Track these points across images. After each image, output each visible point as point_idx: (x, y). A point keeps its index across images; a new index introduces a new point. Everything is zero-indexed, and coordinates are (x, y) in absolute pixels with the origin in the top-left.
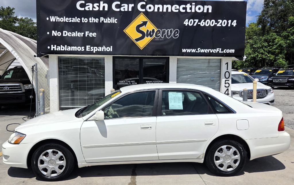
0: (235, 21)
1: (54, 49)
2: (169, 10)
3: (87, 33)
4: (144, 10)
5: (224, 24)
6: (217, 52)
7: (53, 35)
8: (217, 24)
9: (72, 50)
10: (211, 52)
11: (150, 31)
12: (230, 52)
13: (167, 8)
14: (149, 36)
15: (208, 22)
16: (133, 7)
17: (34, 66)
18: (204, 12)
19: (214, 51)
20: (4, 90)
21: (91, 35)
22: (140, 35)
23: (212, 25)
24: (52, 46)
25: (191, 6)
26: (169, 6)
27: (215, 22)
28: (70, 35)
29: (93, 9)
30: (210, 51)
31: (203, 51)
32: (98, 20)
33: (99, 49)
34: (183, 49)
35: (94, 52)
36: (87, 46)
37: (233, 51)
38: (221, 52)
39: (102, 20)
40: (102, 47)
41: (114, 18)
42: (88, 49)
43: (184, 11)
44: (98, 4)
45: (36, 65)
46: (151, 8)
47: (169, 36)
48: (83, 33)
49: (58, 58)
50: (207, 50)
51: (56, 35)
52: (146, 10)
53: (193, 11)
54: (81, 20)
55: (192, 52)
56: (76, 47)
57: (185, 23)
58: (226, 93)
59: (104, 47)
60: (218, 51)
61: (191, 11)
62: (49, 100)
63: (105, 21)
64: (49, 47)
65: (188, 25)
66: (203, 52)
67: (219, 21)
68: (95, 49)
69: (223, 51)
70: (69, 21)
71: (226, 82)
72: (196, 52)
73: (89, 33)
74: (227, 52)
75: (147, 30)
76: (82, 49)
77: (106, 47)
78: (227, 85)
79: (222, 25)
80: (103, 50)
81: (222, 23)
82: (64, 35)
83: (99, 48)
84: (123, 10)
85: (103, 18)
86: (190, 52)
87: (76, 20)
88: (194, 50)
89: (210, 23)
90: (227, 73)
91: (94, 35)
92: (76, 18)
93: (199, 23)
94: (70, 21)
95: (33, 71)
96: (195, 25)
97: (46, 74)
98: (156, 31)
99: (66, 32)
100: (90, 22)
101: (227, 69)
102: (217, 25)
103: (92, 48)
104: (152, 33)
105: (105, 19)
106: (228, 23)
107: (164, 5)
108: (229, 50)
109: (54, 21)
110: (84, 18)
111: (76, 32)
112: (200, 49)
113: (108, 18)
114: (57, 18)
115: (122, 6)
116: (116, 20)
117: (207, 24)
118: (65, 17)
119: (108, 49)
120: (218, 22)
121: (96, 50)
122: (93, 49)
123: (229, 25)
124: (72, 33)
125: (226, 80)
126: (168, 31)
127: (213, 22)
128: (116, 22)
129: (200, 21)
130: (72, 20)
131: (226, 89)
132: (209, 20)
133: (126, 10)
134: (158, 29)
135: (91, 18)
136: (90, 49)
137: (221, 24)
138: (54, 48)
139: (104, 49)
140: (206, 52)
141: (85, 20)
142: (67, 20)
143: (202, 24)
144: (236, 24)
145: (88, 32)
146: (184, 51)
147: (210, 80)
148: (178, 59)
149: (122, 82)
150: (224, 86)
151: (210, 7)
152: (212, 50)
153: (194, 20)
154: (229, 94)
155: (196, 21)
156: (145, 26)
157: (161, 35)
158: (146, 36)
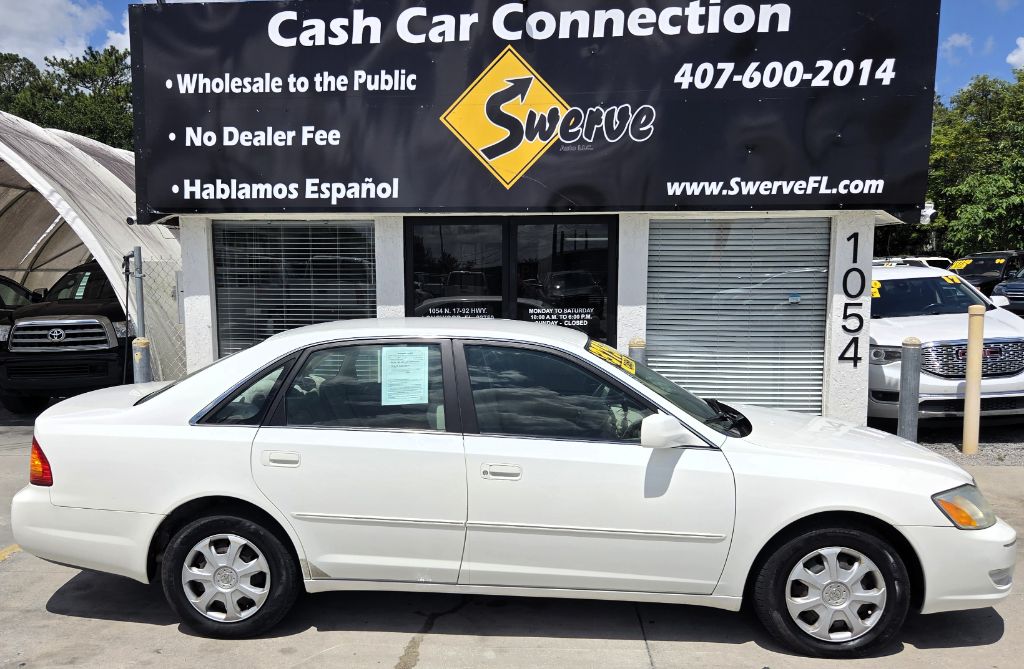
0: (889, 63)
1: (192, 194)
2: (618, 32)
3: (309, 132)
4: (517, 35)
5: (843, 76)
6: (809, 191)
7: (188, 144)
8: (814, 77)
9: (255, 196)
10: (786, 191)
11: (542, 117)
12: (866, 191)
13: (609, 24)
14: (538, 136)
15: (773, 71)
16: (473, 26)
17: (132, 256)
18: (759, 30)
19: (798, 187)
20: (49, 340)
21: (322, 140)
22: (504, 133)
23: (789, 84)
24: (187, 182)
25: (704, 9)
26: (617, 15)
27: (805, 72)
28: (247, 140)
29: (327, 40)
30: (780, 188)
31: (750, 188)
32: (346, 82)
33: (350, 192)
34: (669, 184)
35: (334, 202)
36: (309, 182)
37: (876, 186)
38: (829, 191)
39: (362, 81)
40: (360, 182)
41: (403, 71)
42: (313, 192)
43: (676, 30)
44: (345, 22)
45: (136, 255)
47: (612, 134)
48: (292, 134)
49: (213, 226)
50: (769, 184)
51: (198, 143)
52: (525, 34)
53: (713, 28)
54: (286, 85)
55: (708, 193)
56: (268, 186)
57: (678, 79)
58: (847, 355)
59: (368, 182)
60: (814, 188)
61: (706, 29)
63: (373, 83)
64: (175, 189)
65: (692, 85)
66: (753, 192)
67: (819, 64)
68: (335, 192)
69: (837, 187)
70: (245, 90)
71: (850, 311)
72: (724, 192)
73: (314, 133)
74: (853, 191)
75: (531, 112)
76: (289, 192)
77: (376, 183)
78: (853, 323)
79: (832, 83)
80: (364, 196)
81: (834, 72)
82: (226, 142)
83: (350, 185)
84: (439, 40)
85: (362, 73)
86: (697, 193)
87: (269, 84)
88: (714, 184)
89: (787, 74)
90: (854, 278)
91: (334, 137)
92: (268, 75)
93: (737, 78)
94: (248, 90)
95: (127, 273)
96: (720, 85)
97: (174, 284)
99: (235, 130)
100: (318, 89)
101: (855, 261)
102: (810, 81)
103: (324, 186)
105: (370, 77)
106: (858, 73)
107: (597, 13)
108: (859, 182)
109: (191, 90)
110: (297, 77)
111: (270, 129)
112: (738, 179)
113: (383, 72)
114: (203, 80)
115: (434, 22)
116: (413, 77)
117: (772, 78)
118: (227, 76)
119: (384, 190)
120: (817, 71)
121: (341, 196)
122: (330, 189)
123: (864, 81)
124: (256, 133)
125: (847, 305)
126: (610, 115)
127: (794, 71)
128: (412, 88)
129: (740, 70)
130: (255, 86)
131: (849, 337)
132: (777, 65)
133: (450, 37)
134: (570, 109)
135: (322, 75)
136: (320, 191)
137: (830, 77)
138: (193, 189)
139: (368, 190)
140: (762, 192)
141: (299, 84)
142: (237, 87)
143: (751, 80)
144: (893, 75)
145: (312, 128)
146: (674, 189)
147: (785, 303)
148: (652, 222)
149: (440, 314)
150: (841, 329)
151: (784, 11)
152: (792, 183)
153: (715, 66)
154: (860, 359)
155: (723, 70)
156: (520, 96)
157: (583, 132)
158: (524, 137)
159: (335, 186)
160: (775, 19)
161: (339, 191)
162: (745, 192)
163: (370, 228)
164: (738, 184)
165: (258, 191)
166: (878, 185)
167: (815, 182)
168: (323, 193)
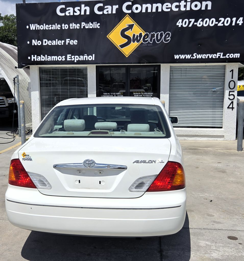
0: (241, 19)
1: (34, 59)
2: (160, 10)
3: (68, 41)
4: (130, 12)
5: (227, 23)
6: (217, 57)
7: (33, 44)
8: (218, 23)
9: (52, 60)
10: (210, 57)
11: (137, 35)
12: (234, 57)
13: (157, 8)
14: (136, 41)
15: (206, 21)
16: (117, 9)
17: (16, 78)
18: (202, 9)
19: (214, 56)
21: (72, 43)
22: (126, 41)
23: (211, 25)
24: (32, 56)
25: (185, 3)
26: (159, 5)
27: (216, 21)
28: (50, 43)
29: (73, 14)
30: (208, 56)
31: (199, 56)
32: (79, 26)
33: (80, 58)
34: (175, 55)
35: (75, 61)
36: (68, 55)
37: (237, 55)
38: (223, 57)
39: (84, 25)
40: (83, 55)
41: (96, 22)
42: (69, 59)
43: (177, 9)
44: (79, 8)
45: (17, 77)
46: (138, 8)
47: (158, 41)
48: (63, 41)
49: (39, 68)
50: (205, 55)
51: (36, 44)
52: (132, 11)
53: (188, 9)
54: (61, 27)
55: (187, 58)
56: (56, 57)
57: (178, 24)
58: (230, 107)
59: (85, 55)
60: (219, 56)
61: (186, 9)
62: (31, 113)
63: (87, 26)
64: (29, 58)
65: (182, 26)
66: (200, 58)
67: (220, 19)
68: (76, 58)
69: (226, 56)
71: (231, 94)
72: (192, 58)
73: (70, 41)
74: (230, 57)
75: (134, 34)
76: (62, 58)
77: (88, 56)
78: (232, 97)
79: (224, 25)
80: (84, 59)
81: (225, 22)
82: (44, 44)
83: (80, 56)
84: (106, 13)
85: (84, 23)
86: (184, 58)
87: (56, 27)
88: (189, 55)
89: (210, 22)
90: (232, 83)
91: (75, 42)
92: (56, 24)
93: (195, 24)
94: (50, 29)
95: (15, 83)
96: (190, 26)
97: (28, 86)
98: (143, 35)
99: (46, 40)
100: (71, 28)
101: (232, 78)
103: (73, 57)
104: (139, 38)
105: (86, 24)
106: (232, 22)
107: (154, 5)
108: (232, 54)
109: (34, 29)
110: (65, 25)
111: (57, 40)
112: (196, 54)
113: (90, 23)
114: (37, 26)
115: (105, 8)
116: (99, 24)
117: (206, 23)
119: (90, 58)
120: (219, 21)
121: (78, 60)
122: (74, 58)
123: (233, 24)
124: (53, 41)
125: (230, 92)
126: (158, 35)
127: (213, 21)
128: (99, 27)
129: (196, 21)
130: (52, 27)
131: (231, 101)
132: (208, 20)
133: (110, 12)
134: (146, 33)
135: (72, 24)
136: (71, 58)
137: (223, 23)
138: (34, 58)
139: (86, 58)
140: (203, 57)
141: (65, 27)
142: (47, 28)
143: (200, 24)
144: (242, 22)
145: (69, 40)
146: (177, 57)
147: (212, 91)
148: (171, 67)
149: (107, 95)
150: (228, 99)
151: (209, 3)
152: (212, 55)
153: (189, 20)
154: (234, 108)
155: (191, 21)
156: (130, 29)
157: (149, 40)
158: (132, 42)
159: (76, 57)
160: (207, 6)
161: (77, 58)
162: (198, 58)
163: (86, 69)
164: (196, 55)
165: (53, 58)
166: (238, 55)
167: (219, 54)
168: (72, 59)
